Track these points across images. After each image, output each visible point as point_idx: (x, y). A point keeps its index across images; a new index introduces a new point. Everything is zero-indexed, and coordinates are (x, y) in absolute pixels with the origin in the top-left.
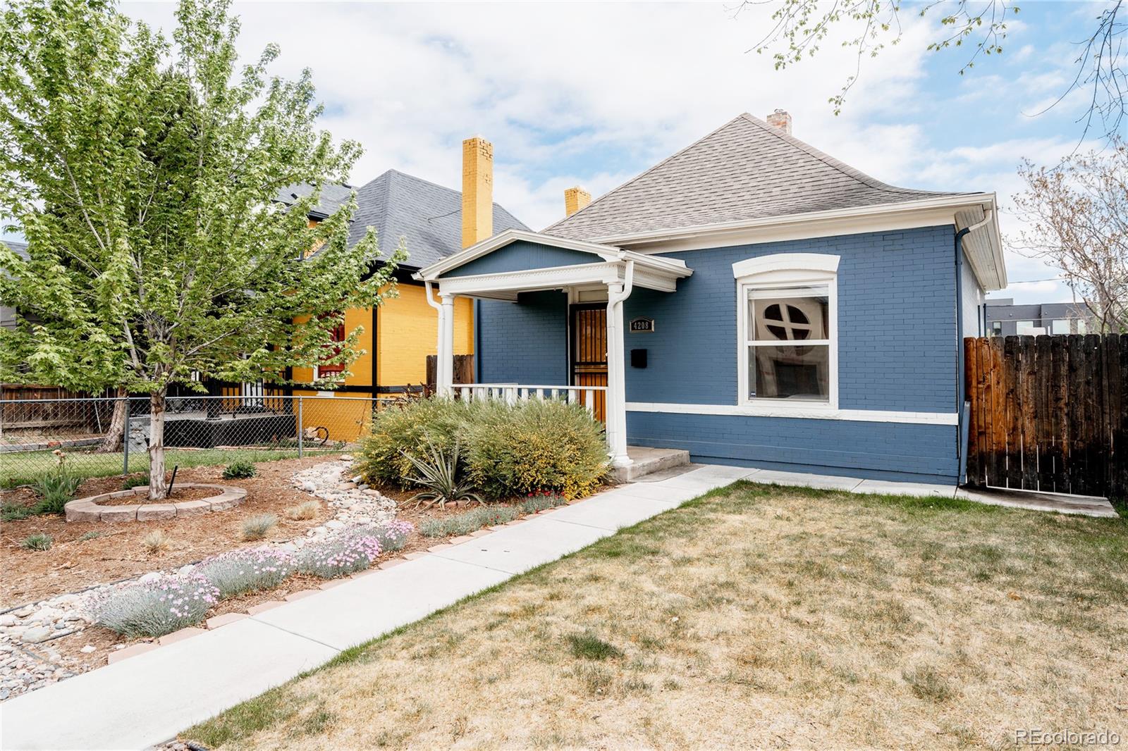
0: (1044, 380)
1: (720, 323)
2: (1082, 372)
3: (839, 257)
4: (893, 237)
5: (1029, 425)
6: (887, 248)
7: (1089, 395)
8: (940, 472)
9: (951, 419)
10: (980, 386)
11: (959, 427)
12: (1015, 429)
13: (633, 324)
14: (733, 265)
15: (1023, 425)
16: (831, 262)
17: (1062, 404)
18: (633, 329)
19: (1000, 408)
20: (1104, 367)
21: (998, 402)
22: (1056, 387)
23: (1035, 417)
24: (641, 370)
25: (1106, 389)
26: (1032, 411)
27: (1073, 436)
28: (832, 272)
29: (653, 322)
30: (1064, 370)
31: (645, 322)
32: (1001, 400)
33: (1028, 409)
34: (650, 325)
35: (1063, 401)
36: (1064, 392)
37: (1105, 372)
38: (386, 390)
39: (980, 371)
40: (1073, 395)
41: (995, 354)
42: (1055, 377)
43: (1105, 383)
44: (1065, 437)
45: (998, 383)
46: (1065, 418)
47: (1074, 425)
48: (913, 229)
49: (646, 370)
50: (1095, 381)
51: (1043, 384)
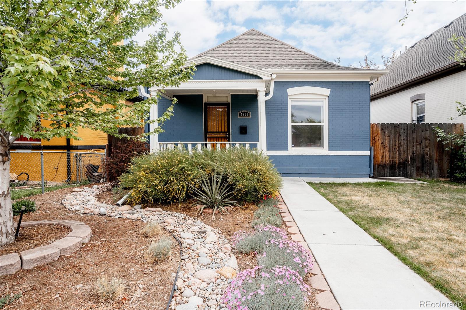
0: (392, 139)
1: (281, 115)
2: (402, 136)
3: (330, 90)
4: (349, 84)
5: (387, 155)
6: (347, 88)
7: (404, 143)
8: (364, 173)
9: (367, 153)
10: (373, 141)
11: (370, 156)
12: (383, 156)
13: (240, 114)
14: (287, 89)
15: (385, 154)
16: (327, 91)
17: (396, 147)
18: (240, 116)
19: (379, 149)
20: (408, 134)
21: (378, 147)
22: (395, 141)
23: (389, 152)
24: (244, 135)
25: (408, 141)
26: (388, 149)
27: (399, 158)
28: (326, 96)
29: (250, 113)
30: (398, 135)
31: (246, 113)
32: (379, 146)
33: (387, 149)
34: (249, 114)
35: (397, 146)
36: (397, 143)
37: (408, 136)
38: (76, 148)
39: (373, 136)
40: (400, 144)
41: (378, 130)
42: (395, 137)
43: (408, 139)
44: (397, 158)
45: (379, 140)
46: (397, 151)
47: (400, 154)
48: (356, 81)
49: (246, 135)
50: (406, 139)
51: (392, 140)
